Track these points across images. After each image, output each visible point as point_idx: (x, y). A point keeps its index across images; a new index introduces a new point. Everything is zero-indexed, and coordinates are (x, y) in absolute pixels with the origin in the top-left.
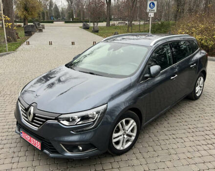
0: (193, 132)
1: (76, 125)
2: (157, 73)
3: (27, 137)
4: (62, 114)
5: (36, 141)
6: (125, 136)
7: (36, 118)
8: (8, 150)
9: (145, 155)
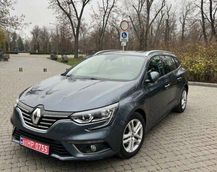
0: (189, 137)
1: (91, 122)
2: (156, 79)
3: (30, 144)
4: (75, 112)
5: (43, 146)
6: (133, 138)
7: (43, 119)
8: (4, 161)
9: (153, 157)
